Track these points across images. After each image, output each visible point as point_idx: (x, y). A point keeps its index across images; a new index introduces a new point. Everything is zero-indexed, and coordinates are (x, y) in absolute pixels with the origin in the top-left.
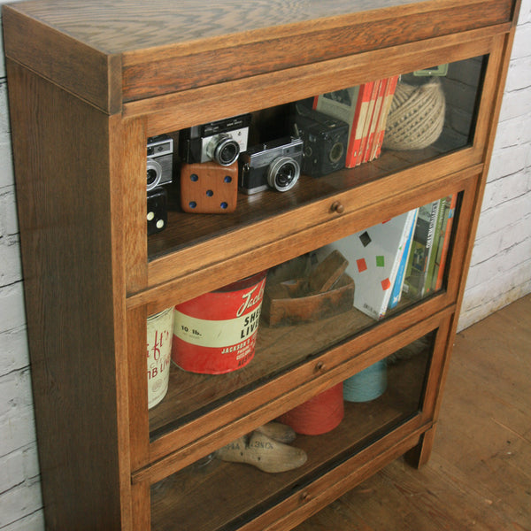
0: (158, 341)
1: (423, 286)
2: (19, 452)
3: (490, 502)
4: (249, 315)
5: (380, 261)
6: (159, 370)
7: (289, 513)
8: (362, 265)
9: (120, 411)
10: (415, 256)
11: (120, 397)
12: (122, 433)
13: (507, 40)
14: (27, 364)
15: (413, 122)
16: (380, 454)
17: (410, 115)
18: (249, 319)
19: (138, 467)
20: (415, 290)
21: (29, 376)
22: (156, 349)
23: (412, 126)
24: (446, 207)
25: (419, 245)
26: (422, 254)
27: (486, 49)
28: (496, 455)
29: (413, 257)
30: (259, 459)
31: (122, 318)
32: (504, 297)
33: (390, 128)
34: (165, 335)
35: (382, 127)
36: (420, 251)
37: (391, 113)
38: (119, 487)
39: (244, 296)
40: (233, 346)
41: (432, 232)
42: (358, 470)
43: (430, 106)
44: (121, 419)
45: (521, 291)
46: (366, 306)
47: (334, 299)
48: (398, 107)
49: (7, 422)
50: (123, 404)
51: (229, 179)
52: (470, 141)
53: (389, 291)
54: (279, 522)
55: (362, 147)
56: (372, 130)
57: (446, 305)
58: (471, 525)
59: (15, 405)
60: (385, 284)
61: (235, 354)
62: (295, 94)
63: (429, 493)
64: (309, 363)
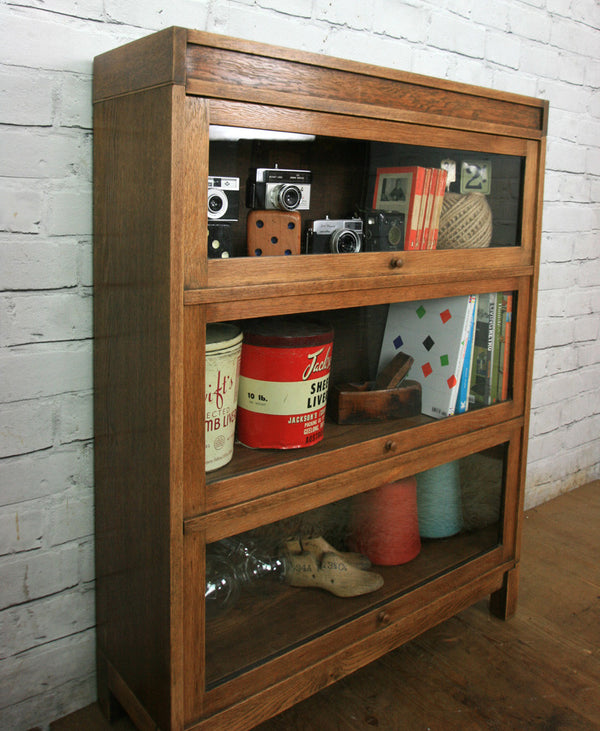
0: (221, 386)
1: (489, 394)
2: (75, 545)
3: (590, 652)
4: (316, 381)
5: (445, 360)
6: (221, 422)
7: (366, 635)
8: (427, 369)
9: (174, 427)
10: (478, 362)
11: (174, 409)
12: (175, 459)
13: (540, 145)
14: (90, 436)
15: (464, 222)
16: (463, 584)
17: (461, 216)
18: (316, 387)
19: (193, 512)
20: (481, 398)
21: (92, 451)
22: (218, 394)
23: (463, 227)
24: (503, 312)
25: (481, 350)
26: (485, 358)
27: (522, 151)
28: (588, 609)
29: (477, 362)
30: (332, 581)
31: (178, 310)
32: (571, 479)
33: (443, 229)
34: (228, 381)
35: (435, 225)
36: (482, 355)
37: (442, 214)
38: (170, 532)
39: (310, 356)
40: (300, 415)
41: (492, 333)
42: (440, 599)
43: (478, 209)
44: (174, 439)
45: (587, 476)
46: (434, 410)
47: (402, 398)
48: (448, 209)
49: (65, 503)
50: (176, 419)
51: (292, 225)
52: (518, 242)
53: (455, 389)
54: (355, 644)
55: (418, 238)
56: (426, 226)
57: (514, 415)
58: (572, 673)
59: (75, 483)
60: (451, 382)
61: (301, 426)
62: (350, 131)
63: (520, 642)
64: (379, 439)
